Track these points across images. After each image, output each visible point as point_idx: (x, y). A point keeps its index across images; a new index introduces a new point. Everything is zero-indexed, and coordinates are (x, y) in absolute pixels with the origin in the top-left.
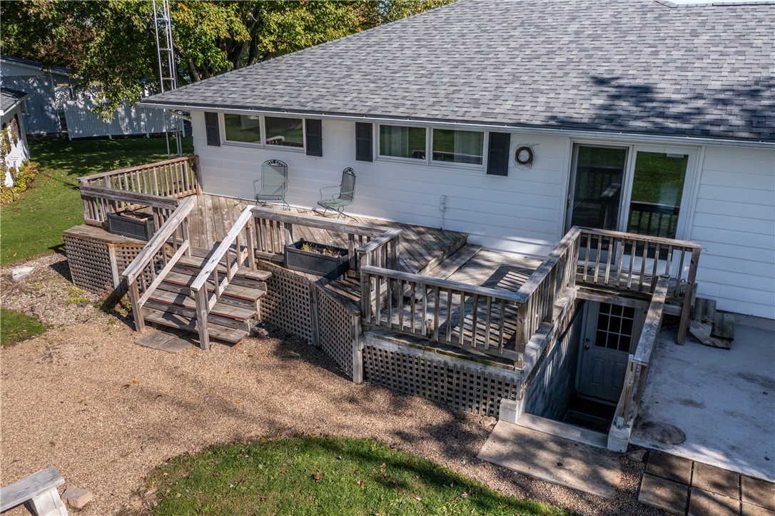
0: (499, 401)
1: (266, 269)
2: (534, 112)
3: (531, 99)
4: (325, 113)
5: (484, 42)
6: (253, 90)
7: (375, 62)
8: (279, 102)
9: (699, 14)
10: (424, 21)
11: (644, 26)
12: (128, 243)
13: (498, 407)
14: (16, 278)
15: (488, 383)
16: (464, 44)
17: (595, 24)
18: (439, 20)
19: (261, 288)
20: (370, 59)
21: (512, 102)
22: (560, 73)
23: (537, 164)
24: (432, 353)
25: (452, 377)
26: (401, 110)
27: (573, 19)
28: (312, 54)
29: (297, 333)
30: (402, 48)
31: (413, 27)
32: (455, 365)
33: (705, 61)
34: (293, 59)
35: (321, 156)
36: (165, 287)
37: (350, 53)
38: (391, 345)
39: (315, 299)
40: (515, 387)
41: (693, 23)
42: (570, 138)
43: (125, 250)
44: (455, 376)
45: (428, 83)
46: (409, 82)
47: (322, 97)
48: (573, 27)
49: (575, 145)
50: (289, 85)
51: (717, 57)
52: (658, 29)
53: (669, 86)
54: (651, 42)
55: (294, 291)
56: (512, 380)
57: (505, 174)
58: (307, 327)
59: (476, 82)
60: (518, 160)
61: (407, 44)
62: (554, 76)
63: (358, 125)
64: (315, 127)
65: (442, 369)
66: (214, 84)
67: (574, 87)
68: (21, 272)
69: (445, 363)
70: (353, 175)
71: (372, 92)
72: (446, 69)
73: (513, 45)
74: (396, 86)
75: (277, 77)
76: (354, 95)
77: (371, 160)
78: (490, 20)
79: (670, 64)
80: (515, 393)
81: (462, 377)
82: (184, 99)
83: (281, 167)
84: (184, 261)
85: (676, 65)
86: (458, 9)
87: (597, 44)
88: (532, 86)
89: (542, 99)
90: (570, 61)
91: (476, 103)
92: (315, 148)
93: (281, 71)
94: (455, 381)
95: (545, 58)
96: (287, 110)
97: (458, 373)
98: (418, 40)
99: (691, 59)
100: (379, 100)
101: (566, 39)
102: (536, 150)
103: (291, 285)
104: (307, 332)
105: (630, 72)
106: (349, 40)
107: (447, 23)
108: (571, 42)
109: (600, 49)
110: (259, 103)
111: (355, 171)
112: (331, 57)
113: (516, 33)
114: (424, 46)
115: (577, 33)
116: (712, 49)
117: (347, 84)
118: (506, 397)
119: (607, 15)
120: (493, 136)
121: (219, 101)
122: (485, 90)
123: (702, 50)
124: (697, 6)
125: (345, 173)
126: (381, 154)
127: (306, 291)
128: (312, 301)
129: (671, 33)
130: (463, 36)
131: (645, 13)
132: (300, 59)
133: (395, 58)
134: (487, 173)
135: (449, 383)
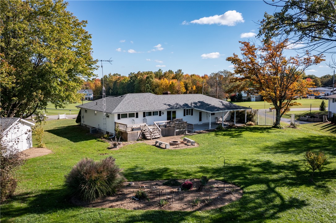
21: (162, 107)
35: (138, 118)
60: (162, 114)
63: (143, 112)
83: (134, 120)
102: (164, 112)
134: (159, 116)
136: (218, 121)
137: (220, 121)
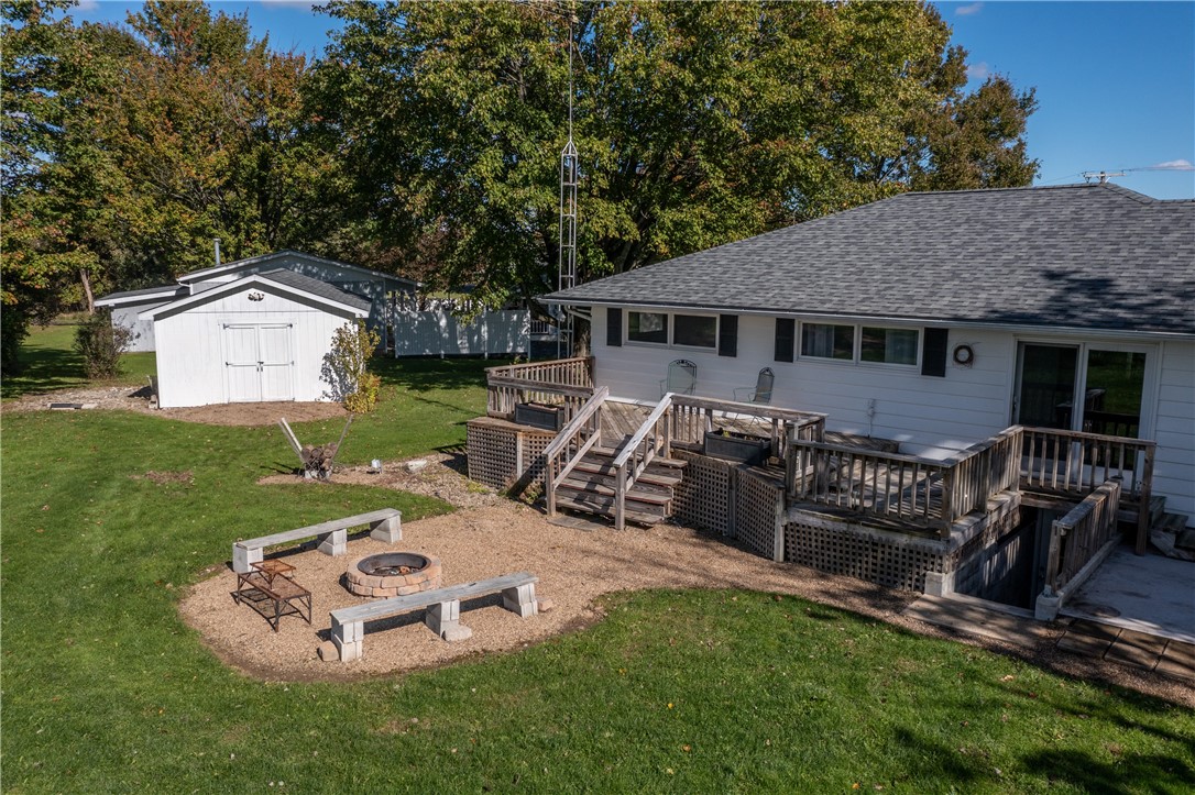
0: (924, 575)
1: (682, 459)
2: (973, 306)
3: (971, 295)
4: (745, 308)
5: (922, 239)
6: (664, 287)
7: (798, 259)
8: (694, 298)
9: (1175, 211)
10: (854, 218)
11: (1109, 223)
12: (536, 432)
13: (924, 582)
14: (413, 469)
15: (914, 555)
16: (899, 241)
17: (1052, 221)
18: (870, 217)
19: (676, 476)
20: (792, 256)
21: (949, 299)
22: (1005, 270)
23: (979, 363)
24: (857, 526)
25: (876, 551)
26: (828, 305)
27: (1027, 216)
28: (727, 251)
29: (711, 525)
30: (828, 245)
31: (841, 223)
32: (880, 539)
33: (1171, 259)
34: (706, 257)
35: (735, 356)
36: (575, 475)
37: (770, 251)
38: (815, 520)
39: (734, 485)
40: (941, 558)
41: (1166, 220)
42: (1015, 335)
43: (533, 439)
44: (880, 550)
45: (857, 280)
46: (836, 279)
47: (741, 293)
48: (1027, 224)
49: (1020, 343)
50: (703, 282)
51: (1185, 255)
52: (1124, 226)
53: (1125, 283)
54: (1113, 239)
55: (711, 479)
56: (939, 551)
57: (943, 375)
58: (723, 517)
59: (911, 280)
60: (956, 359)
61: (834, 242)
62: (998, 273)
63: (779, 321)
64: (730, 323)
65: (867, 542)
66: (621, 281)
67: (1019, 284)
68: (416, 464)
69: (871, 536)
70: (772, 375)
71: (795, 288)
72: (877, 266)
73: (955, 242)
74: (822, 283)
75: (689, 275)
76: (776, 292)
77: (792, 361)
78: (931, 217)
79: (1131, 262)
80: (941, 565)
81: (887, 550)
82: (590, 295)
83: (691, 367)
84: (594, 449)
85: (1137, 262)
86: (894, 205)
87: (1052, 241)
88: (974, 283)
89: (983, 295)
90: (1018, 258)
91: (910, 299)
92: (729, 348)
93: (693, 269)
94: (880, 556)
95: (990, 256)
96: (703, 306)
97: (883, 546)
98: (846, 238)
99: (1155, 257)
100: (803, 297)
101: (1017, 236)
102: (977, 349)
103: (708, 473)
104: (723, 523)
105: (1085, 269)
106: (768, 237)
107: (881, 220)
108: (1021, 239)
109: (1054, 246)
110: (673, 298)
111: (774, 371)
112: (748, 255)
113: (960, 230)
114: (853, 243)
115: (1030, 230)
116: (1181, 247)
117: (768, 281)
118: (932, 570)
119: (1067, 212)
120: (930, 332)
121: (629, 297)
122: (921, 286)
123: (1170, 248)
124: (1174, 201)
125: (762, 373)
126: (803, 354)
127: (724, 477)
128: (731, 488)
129: (1138, 230)
130: (898, 233)
131: (1112, 209)
132: (713, 257)
133: (820, 256)
134: (923, 374)
135: (873, 557)
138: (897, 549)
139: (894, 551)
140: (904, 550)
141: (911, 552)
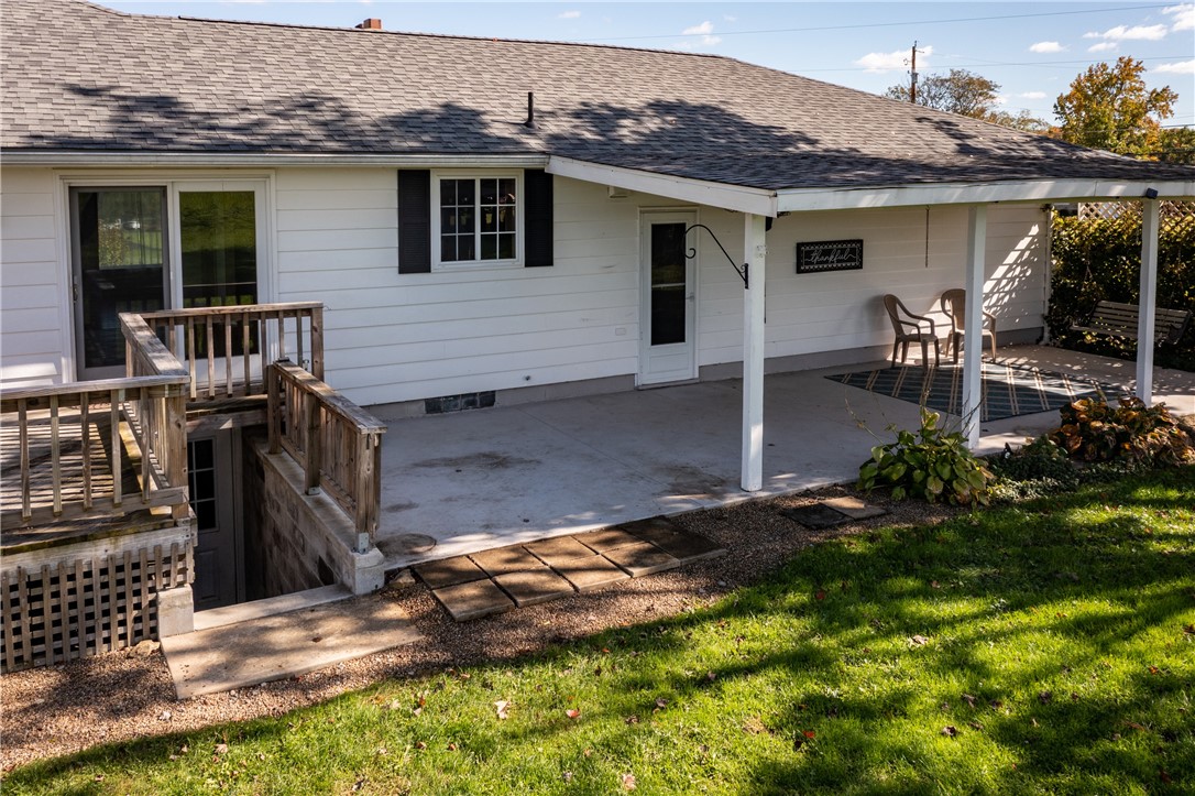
0: (153, 603)
13: (154, 616)
15: (128, 574)
25: (39, 598)
40: (182, 557)
44: (47, 592)
49: (71, 189)
56: (175, 546)
65: (14, 588)
69: (20, 571)
80: (184, 571)
81: (64, 587)
97: (54, 581)
118: (167, 587)
135: (33, 613)
136: (904, 341)
137: (922, 340)
138: (88, 575)
139: (81, 582)
140: (104, 572)
141: (120, 569)
